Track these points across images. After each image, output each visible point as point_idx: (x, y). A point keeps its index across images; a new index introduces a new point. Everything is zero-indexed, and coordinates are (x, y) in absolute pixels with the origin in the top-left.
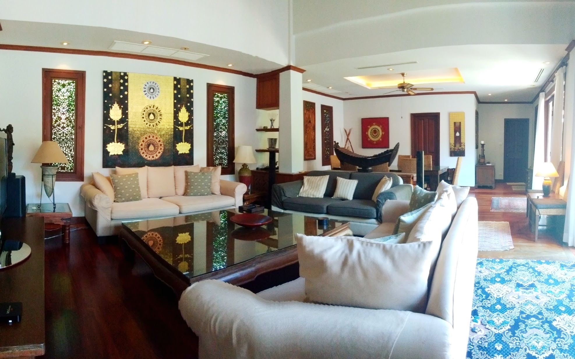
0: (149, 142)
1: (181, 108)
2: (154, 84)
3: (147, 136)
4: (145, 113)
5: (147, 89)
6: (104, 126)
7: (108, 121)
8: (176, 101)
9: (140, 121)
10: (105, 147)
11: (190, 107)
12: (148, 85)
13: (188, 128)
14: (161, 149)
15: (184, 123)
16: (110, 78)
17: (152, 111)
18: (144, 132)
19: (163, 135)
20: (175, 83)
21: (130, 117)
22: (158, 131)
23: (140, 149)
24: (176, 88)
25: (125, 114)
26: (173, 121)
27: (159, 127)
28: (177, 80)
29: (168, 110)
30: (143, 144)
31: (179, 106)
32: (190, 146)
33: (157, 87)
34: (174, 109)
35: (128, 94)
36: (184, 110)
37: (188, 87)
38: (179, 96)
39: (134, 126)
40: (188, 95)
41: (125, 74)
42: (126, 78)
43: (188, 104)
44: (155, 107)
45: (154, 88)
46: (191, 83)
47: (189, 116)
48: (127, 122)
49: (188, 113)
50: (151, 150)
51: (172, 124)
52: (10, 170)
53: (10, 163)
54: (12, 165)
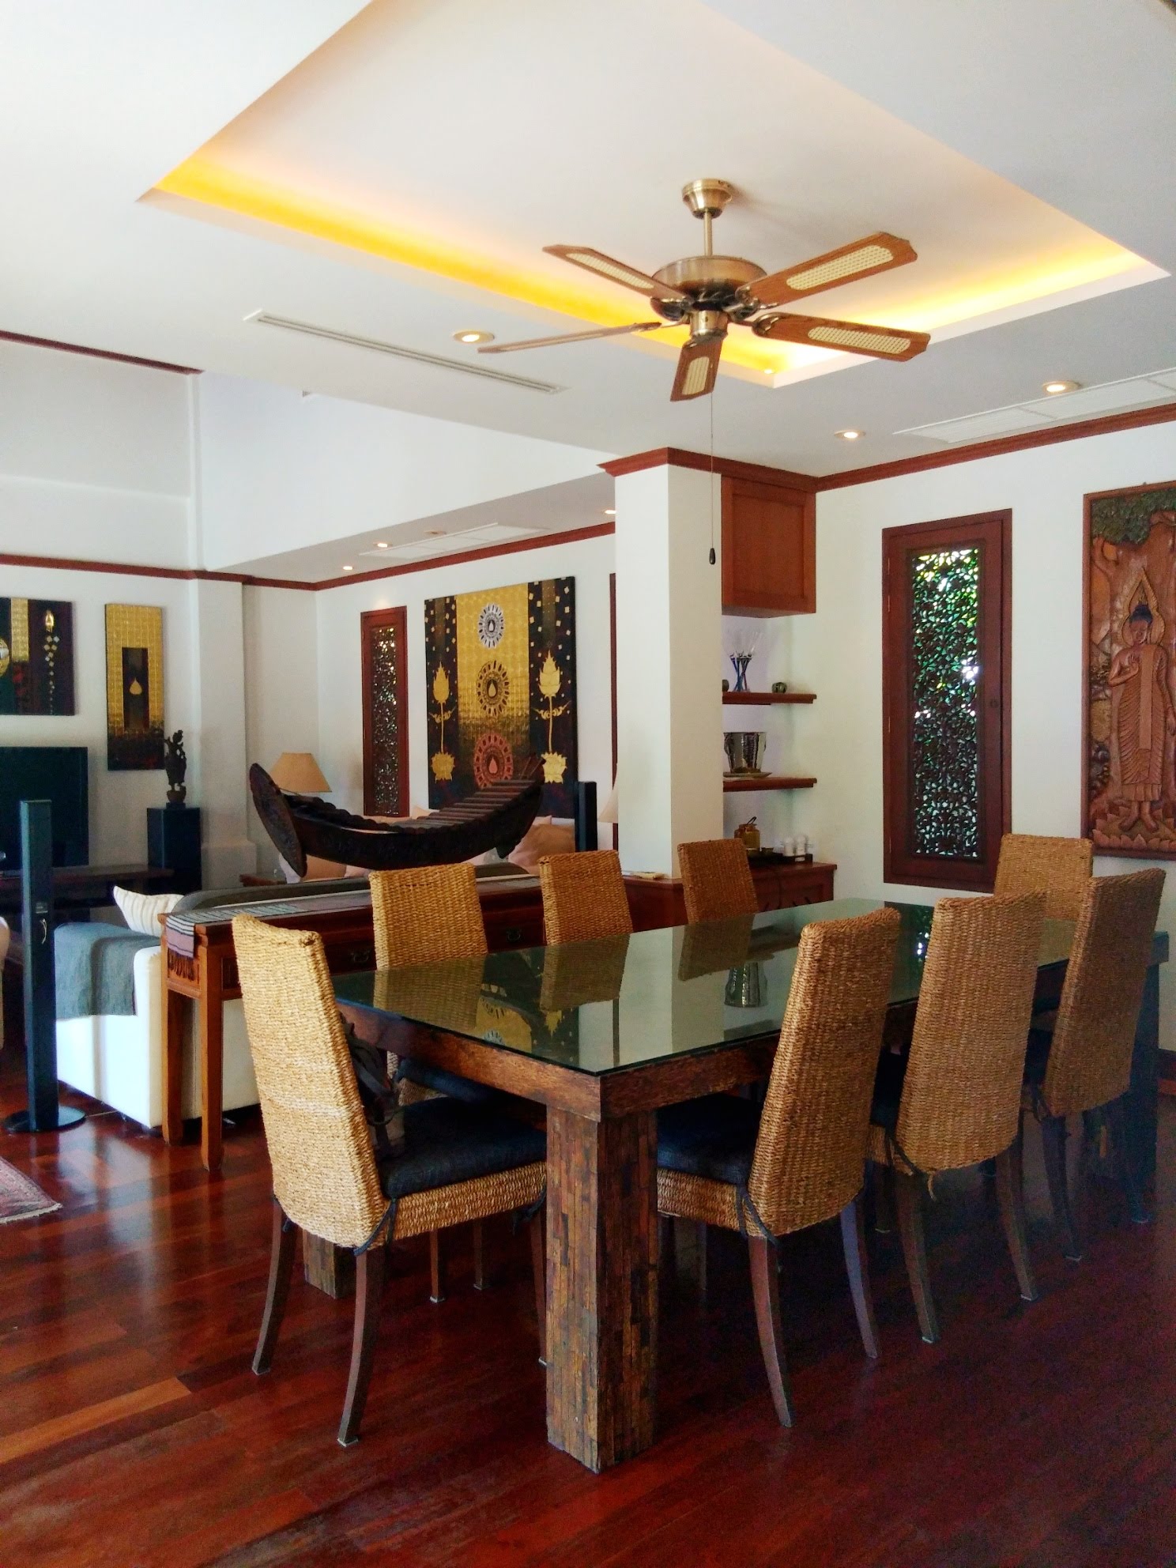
0: (489, 751)
1: (543, 659)
2: (494, 612)
3: (485, 736)
4: (481, 681)
5: (484, 624)
6: (428, 716)
7: (433, 706)
8: (532, 644)
9: (475, 701)
10: (430, 762)
11: (563, 653)
12: (485, 616)
13: (560, 713)
14: (509, 770)
15: (550, 699)
16: (432, 612)
17: (492, 676)
18: (481, 728)
19: (513, 733)
20: (531, 596)
21: (460, 693)
22: (504, 725)
23: (475, 768)
24: (533, 610)
25: (453, 688)
26: (528, 696)
27: (505, 713)
28: (535, 589)
29: (520, 669)
30: (481, 755)
31: (540, 655)
32: (564, 763)
33: (499, 617)
34: (530, 665)
35: (456, 642)
36: (549, 664)
37: (558, 599)
38: (540, 629)
39: (466, 716)
40: (558, 623)
41: (452, 599)
42: (453, 607)
43: (560, 647)
44: (497, 666)
45: (495, 620)
46: (566, 588)
47: (562, 679)
48: (457, 705)
49: (558, 671)
50: (495, 772)
51: (526, 704)
52: (177, 798)
53: (177, 788)
54: (183, 789)
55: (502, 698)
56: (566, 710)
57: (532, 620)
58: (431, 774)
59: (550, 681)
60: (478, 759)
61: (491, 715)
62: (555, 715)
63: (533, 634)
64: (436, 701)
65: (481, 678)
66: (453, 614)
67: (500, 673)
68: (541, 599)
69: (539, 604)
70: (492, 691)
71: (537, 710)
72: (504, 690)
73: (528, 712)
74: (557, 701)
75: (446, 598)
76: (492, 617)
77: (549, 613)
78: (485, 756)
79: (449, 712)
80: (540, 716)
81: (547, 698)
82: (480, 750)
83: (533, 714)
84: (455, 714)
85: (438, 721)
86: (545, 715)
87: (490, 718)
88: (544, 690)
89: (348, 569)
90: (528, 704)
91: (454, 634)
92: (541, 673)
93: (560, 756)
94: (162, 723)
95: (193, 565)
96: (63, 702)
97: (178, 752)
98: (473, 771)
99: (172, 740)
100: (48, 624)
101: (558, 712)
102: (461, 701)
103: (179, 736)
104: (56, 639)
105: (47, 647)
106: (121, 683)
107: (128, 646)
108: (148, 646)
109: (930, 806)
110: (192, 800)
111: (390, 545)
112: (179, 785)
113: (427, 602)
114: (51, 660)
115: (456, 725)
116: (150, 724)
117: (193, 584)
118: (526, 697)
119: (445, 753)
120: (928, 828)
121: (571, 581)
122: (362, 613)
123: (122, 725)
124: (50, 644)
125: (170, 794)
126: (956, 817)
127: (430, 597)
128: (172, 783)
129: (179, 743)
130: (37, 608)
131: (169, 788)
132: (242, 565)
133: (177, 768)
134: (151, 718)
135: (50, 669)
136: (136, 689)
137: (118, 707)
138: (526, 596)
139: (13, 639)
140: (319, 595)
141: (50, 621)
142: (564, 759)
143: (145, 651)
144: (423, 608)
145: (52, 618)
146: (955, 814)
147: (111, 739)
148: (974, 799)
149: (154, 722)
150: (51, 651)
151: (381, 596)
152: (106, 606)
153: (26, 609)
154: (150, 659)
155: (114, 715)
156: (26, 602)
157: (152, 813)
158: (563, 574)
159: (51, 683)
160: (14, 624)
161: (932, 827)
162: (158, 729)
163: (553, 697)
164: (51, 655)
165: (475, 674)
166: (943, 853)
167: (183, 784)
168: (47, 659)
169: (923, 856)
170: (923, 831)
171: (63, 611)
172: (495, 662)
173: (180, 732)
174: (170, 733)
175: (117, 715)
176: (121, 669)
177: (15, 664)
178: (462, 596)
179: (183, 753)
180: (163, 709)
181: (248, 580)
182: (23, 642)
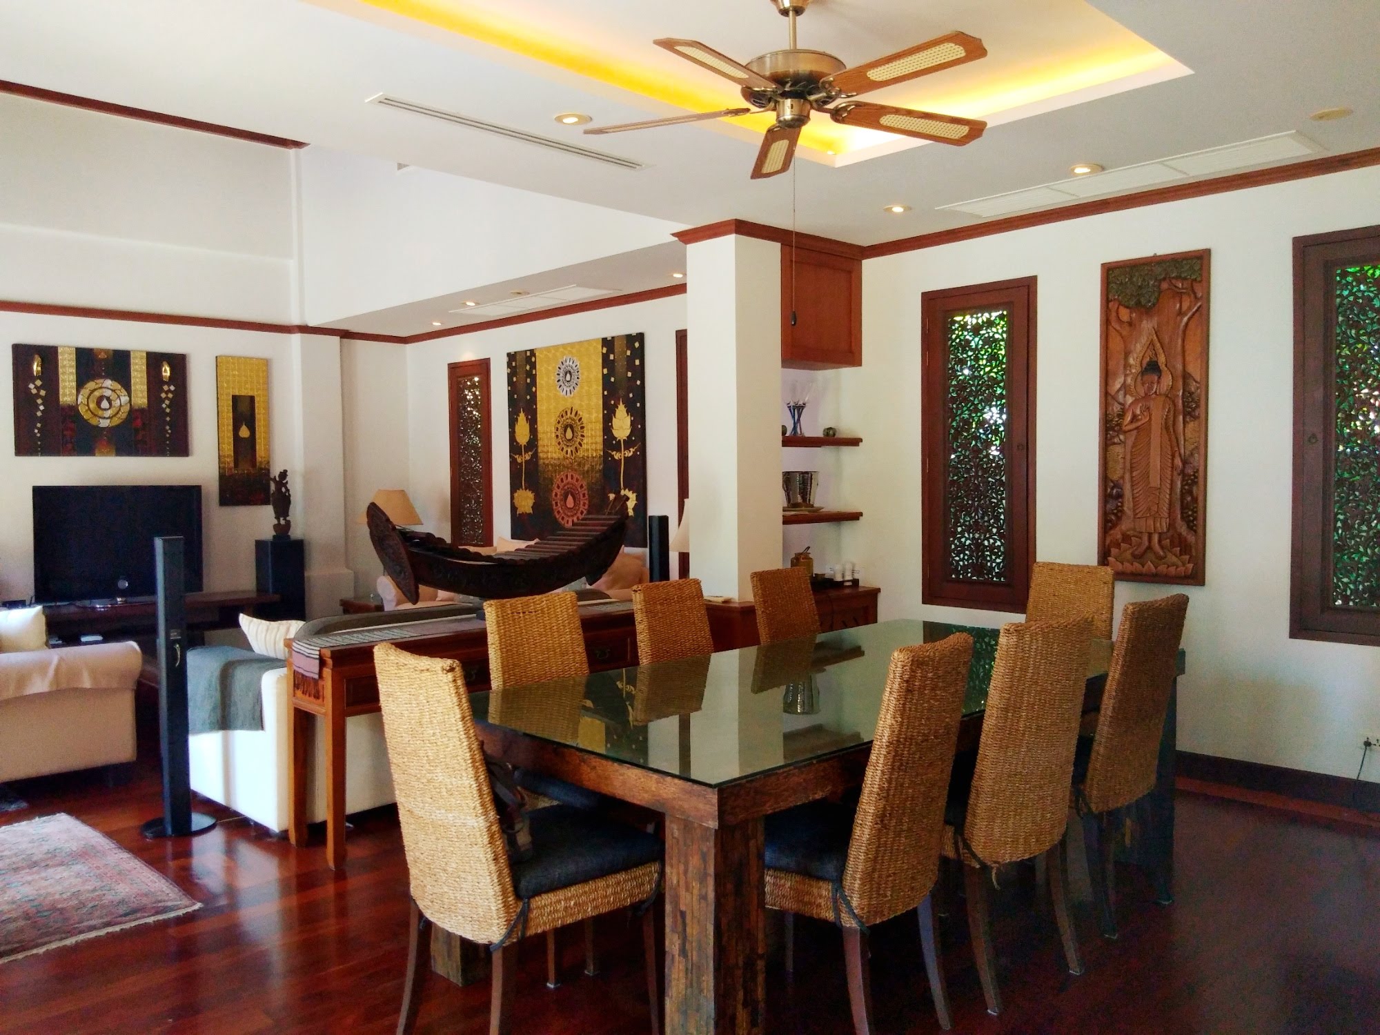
0: (566, 488)
1: (616, 406)
2: (571, 363)
3: (562, 475)
4: (559, 426)
5: (561, 375)
6: (510, 456)
7: (514, 448)
8: (606, 393)
9: (554, 443)
10: (512, 498)
11: (633, 401)
12: (563, 367)
13: (631, 454)
14: (584, 505)
15: (622, 441)
16: (514, 364)
17: (570, 421)
18: (558, 467)
19: (588, 471)
20: (605, 350)
21: (540, 436)
22: (579, 464)
23: (554, 503)
24: (606, 362)
25: (533, 431)
26: (602, 438)
27: (581, 454)
28: (608, 343)
29: (594, 415)
30: (558, 491)
31: (613, 402)
32: (635, 499)
33: (575, 368)
34: (603, 411)
35: (536, 391)
36: (621, 410)
37: (629, 353)
38: (612, 379)
39: (545, 456)
40: (630, 374)
41: (532, 351)
42: (533, 359)
43: (631, 395)
44: (574, 413)
45: (572, 371)
46: (636, 343)
47: (632, 423)
48: (537, 446)
49: (629, 416)
50: (572, 507)
51: (600, 447)
52: (282, 530)
53: (282, 522)
54: (288, 524)
55: (578, 440)
56: (636, 451)
57: (605, 371)
58: (514, 508)
59: (622, 425)
60: (556, 495)
61: (568, 456)
62: (626, 455)
63: (606, 383)
64: (517, 443)
65: (559, 422)
66: (533, 366)
67: (577, 419)
68: (613, 353)
69: (612, 357)
70: (569, 434)
71: (610, 451)
72: (580, 434)
73: (602, 453)
74: (629, 443)
75: (526, 351)
76: (569, 368)
77: (620, 366)
78: (563, 492)
79: (530, 453)
80: (612, 456)
81: (620, 440)
82: (558, 487)
83: (606, 455)
84: (535, 455)
85: (519, 460)
86: (617, 456)
87: (567, 458)
88: (616, 433)
89: (437, 325)
90: (602, 447)
91: (534, 383)
92: (614, 419)
93: (631, 492)
94: (268, 463)
95: (295, 321)
96: (179, 445)
97: (283, 490)
98: (552, 505)
99: (277, 479)
100: (164, 374)
101: (629, 454)
102: (540, 443)
103: (284, 474)
104: (172, 388)
105: (163, 395)
106: (231, 428)
107: (237, 394)
108: (255, 393)
109: (963, 536)
110: (296, 532)
111: (477, 304)
112: (285, 519)
113: (509, 355)
114: (168, 406)
115: (536, 464)
116: (258, 464)
117: (296, 338)
118: (600, 439)
119: (526, 489)
120: (962, 556)
121: (640, 337)
122: (448, 364)
123: (232, 465)
124: (167, 392)
125: (276, 527)
126: (987, 546)
127: (512, 351)
128: (277, 518)
129: (284, 482)
130: (155, 360)
131: (276, 522)
132: (339, 321)
133: (282, 503)
134: (259, 459)
135: (168, 414)
136: (244, 432)
137: (229, 449)
138: (600, 350)
139: (133, 388)
140: (409, 347)
141: (166, 371)
142: (635, 494)
143: (252, 399)
144: (505, 359)
145: (168, 369)
146: (986, 543)
147: (223, 478)
148: (1002, 531)
149: (261, 463)
150: (167, 398)
151: (467, 349)
152: (216, 357)
153: (144, 361)
154: (256, 405)
155: (224, 456)
156: (145, 355)
157: (260, 545)
158: (634, 331)
159: (168, 427)
160: (133, 374)
161: (965, 554)
162: (265, 469)
163: (624, 440)
164: (167, 402)
165: (553, 420)
166: (975, 578)
167: (288, 518)
168: (164, 406)
169: (957, 581)
170: (957, 558)
171: (179, 362)
172: (572, 409)
173: (285, 472)
174: (275, 472)
175: (228, 456)
176: (231, 415)
177: (136, 410)
178: (541, 349)
179: (288, 490)
180: (268, 450)
181: (346, 335)
182: (142, 392)
